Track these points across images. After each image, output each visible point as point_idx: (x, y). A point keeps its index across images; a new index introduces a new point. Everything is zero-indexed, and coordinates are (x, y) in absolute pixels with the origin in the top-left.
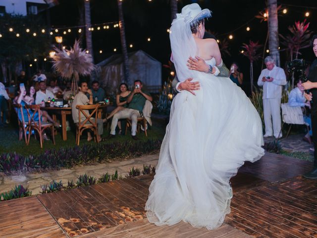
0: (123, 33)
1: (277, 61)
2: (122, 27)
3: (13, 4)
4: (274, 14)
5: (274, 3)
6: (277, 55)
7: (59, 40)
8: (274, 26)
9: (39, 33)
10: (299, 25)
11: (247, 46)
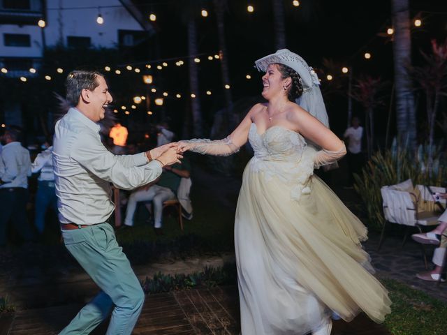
0: (224, 67)
1: (408, 109)
2: (223, 59)
3: (101, 34)
4: (403, 28)
5: (403, 10)
6: (407, 99)
7: (148, 80)
8: (403, 51)
9: (124, 70)
10: (435, 46)
11: (362, 85)
